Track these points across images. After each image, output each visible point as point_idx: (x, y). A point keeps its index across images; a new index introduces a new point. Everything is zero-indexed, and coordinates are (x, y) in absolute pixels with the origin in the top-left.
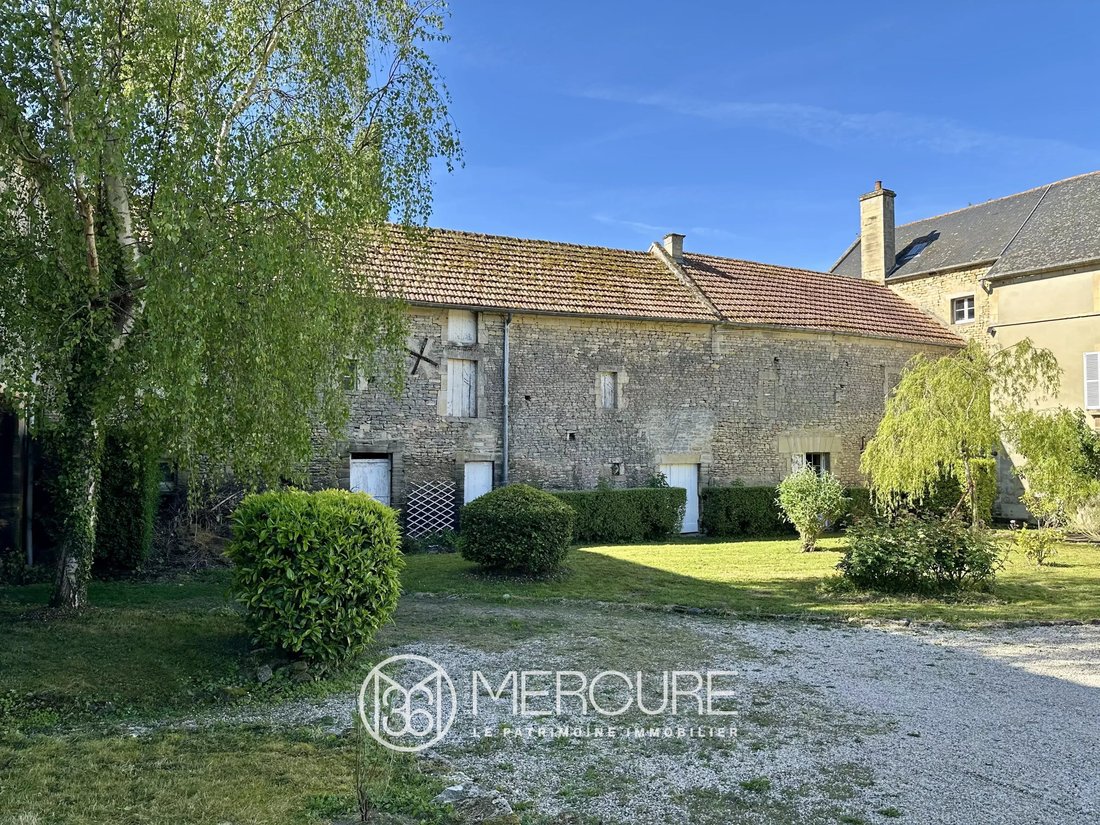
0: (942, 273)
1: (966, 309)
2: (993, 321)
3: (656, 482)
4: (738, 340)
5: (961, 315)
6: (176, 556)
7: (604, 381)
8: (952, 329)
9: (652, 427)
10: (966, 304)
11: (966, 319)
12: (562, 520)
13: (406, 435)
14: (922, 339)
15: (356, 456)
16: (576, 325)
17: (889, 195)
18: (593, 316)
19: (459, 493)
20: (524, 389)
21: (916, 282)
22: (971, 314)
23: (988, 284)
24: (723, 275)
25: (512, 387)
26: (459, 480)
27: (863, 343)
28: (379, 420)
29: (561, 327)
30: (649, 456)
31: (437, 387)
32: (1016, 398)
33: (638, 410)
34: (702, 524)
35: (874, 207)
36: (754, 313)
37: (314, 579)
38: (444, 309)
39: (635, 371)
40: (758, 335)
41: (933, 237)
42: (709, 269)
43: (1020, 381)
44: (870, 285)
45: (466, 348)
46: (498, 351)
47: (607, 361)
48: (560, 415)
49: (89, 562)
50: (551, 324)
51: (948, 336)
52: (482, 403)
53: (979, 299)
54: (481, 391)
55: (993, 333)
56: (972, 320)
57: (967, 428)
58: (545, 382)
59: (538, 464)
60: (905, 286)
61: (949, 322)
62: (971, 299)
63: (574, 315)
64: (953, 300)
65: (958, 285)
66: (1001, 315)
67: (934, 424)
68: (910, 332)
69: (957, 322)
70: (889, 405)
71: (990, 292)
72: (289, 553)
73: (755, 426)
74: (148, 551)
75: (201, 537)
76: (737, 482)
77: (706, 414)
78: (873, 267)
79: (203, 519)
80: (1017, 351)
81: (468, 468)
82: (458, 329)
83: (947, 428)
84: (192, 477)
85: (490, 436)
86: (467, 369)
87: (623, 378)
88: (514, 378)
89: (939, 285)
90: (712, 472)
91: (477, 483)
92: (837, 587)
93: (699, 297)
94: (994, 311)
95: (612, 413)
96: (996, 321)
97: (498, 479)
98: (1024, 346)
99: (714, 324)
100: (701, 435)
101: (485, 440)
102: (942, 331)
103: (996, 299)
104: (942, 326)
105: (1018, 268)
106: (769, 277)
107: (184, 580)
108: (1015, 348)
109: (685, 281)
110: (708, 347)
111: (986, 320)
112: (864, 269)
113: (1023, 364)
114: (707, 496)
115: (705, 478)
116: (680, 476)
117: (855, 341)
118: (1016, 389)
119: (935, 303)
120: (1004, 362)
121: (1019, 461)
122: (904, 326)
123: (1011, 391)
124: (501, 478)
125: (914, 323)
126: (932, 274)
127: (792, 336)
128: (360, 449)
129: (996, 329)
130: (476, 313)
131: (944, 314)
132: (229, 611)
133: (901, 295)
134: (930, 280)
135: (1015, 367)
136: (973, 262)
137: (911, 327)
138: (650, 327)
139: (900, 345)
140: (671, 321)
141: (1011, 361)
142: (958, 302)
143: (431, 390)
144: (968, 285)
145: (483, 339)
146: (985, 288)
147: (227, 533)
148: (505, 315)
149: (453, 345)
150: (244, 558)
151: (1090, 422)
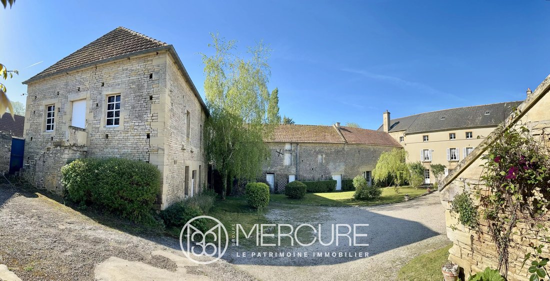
0: (399, 131)
2: (406, 142)
3: (331, 179)
4: (350, 147)
5: (401, 140)
6: (236, 192)
7: (320, 157)
9: (331, 166)
12: (304, 188)
13: (277, 169)
14: (392, 146)
15: (268, 174)
16: (313, 145)
17: (389, 113)
18: (316, 143)
19: (288, 181)
20: (301, 159)
21: (394, 133)
22: (403, 140)
23: (406, 134)
24: (349, 132)
25: (299, 159)
26: (288, 179)
27: (379, 147)
28: (272, 166)
29: (310, 145)
30: (330, 173)
31: (283, 159)
33: (327, 163)
34: (342, 188)
35: (386, 116)
36: (354, 141)
37: (257, 196)
38: (285, 143)
39: (326, 154)
40: (355, 146)
41: (398, 123)
42: (346, 130)
44: (385, 133)
45: (289, 151)
46: (296, 151)
47: (320, 152)
48: (310, 165)
49: (226, 192)
50: (308, 145)
51: (400, 145)
52: (293, 162)
53: (404, 137)
54: (293, 160)
56: (403, 142)
58: (306, 157)
59: (305, 175)
60: (392, 133)
63: (312, 143)
65: (401, 134)
69: (401, 142)
70: (378, 162)
71: (406, 136)
72: (253, 192)
73: (354, 166)
74: (232, 191)
75: (240, 189)
76: (349, 178)
77: (343, 163)
78: (386, 129)
79: (241, 186)
81: (290, 176)
82: (288, 147)
84: (238, 177)
85: (294, 169)
86: (290, 155)
87: (324, 156)
88: (299, 157)
89: (398, 134)
90: (344, 176)
91: (292, 179)
92: (353, 200)
93: (342, 137)
94: (406, 140)
95: (321, 164)
97: (296, 179)
99: (344, 144)
100: (342, 168)
101: (293, 170)
103: (407, 138)
104: (399, 143)
105: (410, 132)
106: (360, 131)
107: (238, 197)
109: (340, 134)
110: (343, 149)
112: (384, 129)
114: (343, 182)
115: (343, 178)
116: (337, 178)
117: (377, 146)
119: (397, 137)
122: (389, 143)
124: (297, 178)
125: (392, 142)
126: (396, 131)
127: (363, 146)
128: (268, 172)
129: (407, 144)
130: (291, 143)
131: (398, 140)
132: (245, 202)
133: (391, 135)
134: (396, 133)
136: (403, 130)
138: (330, 145)
139: (387, 147)
140: (335, 143)
142: (401, 138)
143: (282, 160)
145: (293, 149)
147: (245, 189)
148: (297, 143)
149: (287, 150)
150: (247, 193)
151: (422, 163)
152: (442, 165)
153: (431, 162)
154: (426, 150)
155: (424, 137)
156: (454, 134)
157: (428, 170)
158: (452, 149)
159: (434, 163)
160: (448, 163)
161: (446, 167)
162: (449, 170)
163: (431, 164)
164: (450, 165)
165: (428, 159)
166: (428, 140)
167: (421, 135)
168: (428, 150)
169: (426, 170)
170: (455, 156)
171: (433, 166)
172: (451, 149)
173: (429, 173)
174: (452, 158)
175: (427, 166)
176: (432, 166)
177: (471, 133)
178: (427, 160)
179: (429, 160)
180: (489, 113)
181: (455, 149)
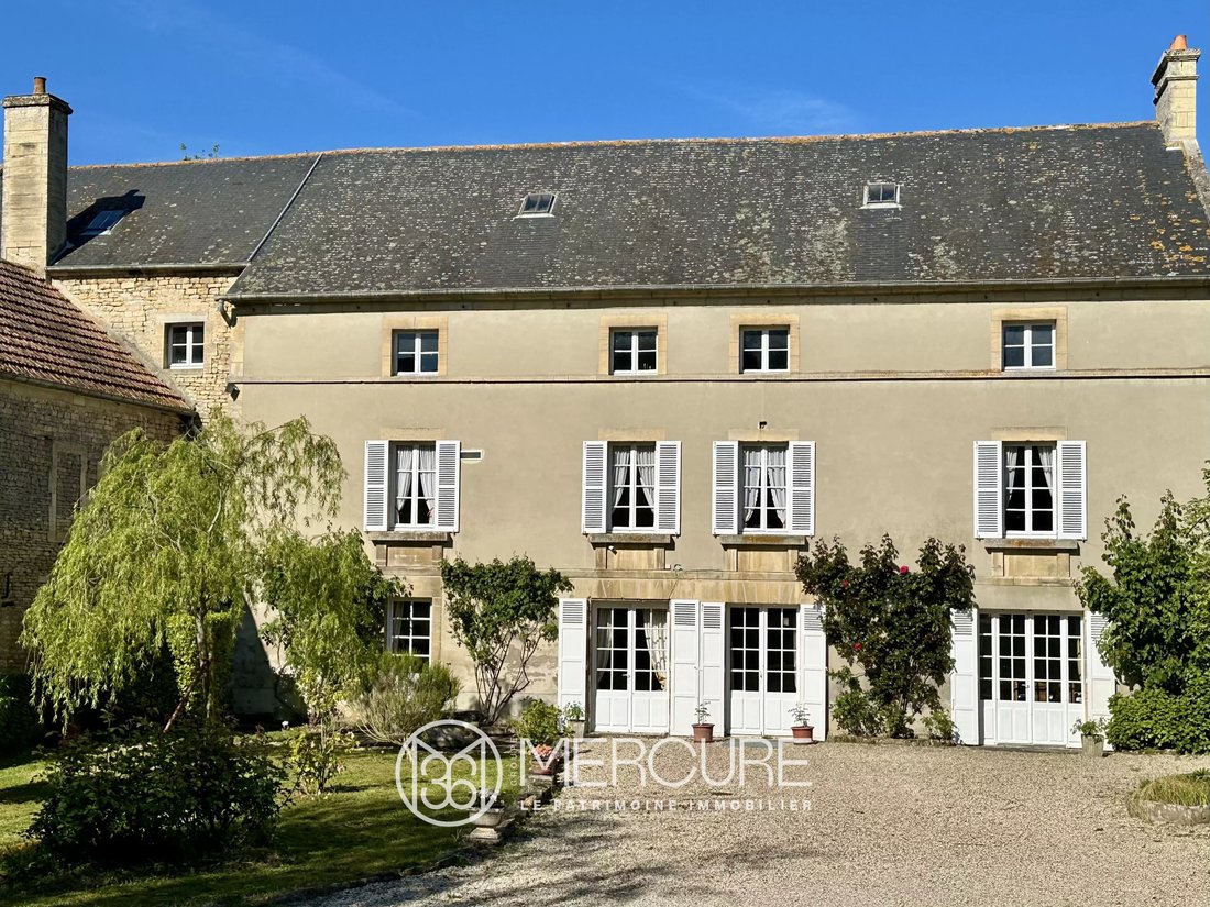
0: (151, 274)
1: (190, 344)
2: (236, 372)
5: (180, 355)
8: (164, 377)
10: (190, 335)
11: (188, 362)
14: (120, 392)
17: (59, 109)
21: (105, 283)
22: (198, 355)
23: (230, 308)
27: (17, 392)
32: (277, 511)
35: (30, 125)
43: (285, 486)
51: (159, 389)
53: (211, 330)
55: (235, 394)
56: (199, 365)
57: (211, 566)
60: (84, 287)
61: (161, 365)
62: (198, 329)
64: (168, 326)
65: (179, 301)
66: (247, 364)
67: (159, 558)
68: (97, 377)
69: (174, 366)
71: (232, 323)
78: (24, 240)
80: (283, 434)
83: (182, 565)
89: (145, 293)
94: (238, 357)
96: (240, 374)
98: (296, 429)
102: (148, 379)
103: (241, 336)
104: (149, 371)
105: (277, 289)
108: (281, 431)
111: (221, 368)
113: (291, 458)
117: (3, 387)
118: (277, 498)
119: (138, 325)
120: (263, 452)
121: (265, 615)
122: (87, 366)
123: (271, 501)
125: (104, 361)
126: (134, 273)
129: (239, 387)
131: (153, 347)
133: (76, 302)
134: (130, 283)
135: (278, 462)
136: (204, 264)
137: (98, 368)
139: (80, 401)
141: (274, 452)
142: (176, 331)
144: (195, 303)
146: (224, 314)
151: (369, 550)
152: (542, 568)
153: (448, 543)
154: (409, 446)
155: (402, 337)
156: (649, 335)
157: (423, 607)
158: (626, 447)
159: (475, 551)
160: (588, 559)
161: (567, 585)
162: (592, 604)
163: (451, 556)
164: (603, 571)
165: (424, 517)
166: (430, 364)
167: (375, 327)
168: (429, 446)
169: (404, 605)
170: (641, 499)
171: (467, 573)
172: (615, 447)
173: (422, 628)
174: (619, 518)
175: (415, 577)
176: (456, 577)
177: (780, 334)
178: (414, 527)
179: (434, 527)
180: (889, 195)
181: (649, 447)
